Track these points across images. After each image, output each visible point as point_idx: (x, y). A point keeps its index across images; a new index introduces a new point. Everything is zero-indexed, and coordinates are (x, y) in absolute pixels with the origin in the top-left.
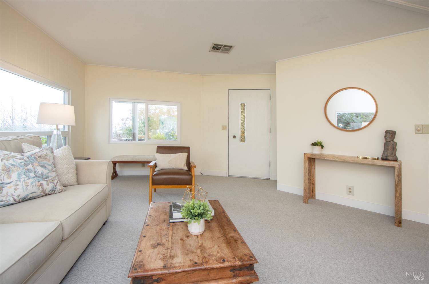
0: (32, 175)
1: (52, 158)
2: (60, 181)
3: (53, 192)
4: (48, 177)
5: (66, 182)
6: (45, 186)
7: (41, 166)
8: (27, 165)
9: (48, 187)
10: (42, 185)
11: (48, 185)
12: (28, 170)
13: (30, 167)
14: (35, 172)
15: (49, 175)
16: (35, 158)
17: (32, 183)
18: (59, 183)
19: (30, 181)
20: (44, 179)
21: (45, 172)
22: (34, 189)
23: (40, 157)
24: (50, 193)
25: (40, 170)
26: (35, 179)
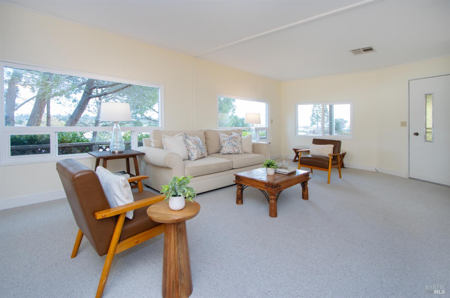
0: (231, 144)
1: (240, 139)
2: (242, 149)
3: (238, 153)
4: (236, 146)
5: (245, 151)
6: (235, 150)
7: (235, 141)
8: (229, 140)
9: (236, 151)
10: (234, 149)
11: (236, 149)
12: (230, 142)
13: (230, 141)
14: (232, 143)
15: (237, 145)
16: (233, 138)
17: (231, 147)
18: (241, 150)
19: (230, 146)
20: (235, 147)
21: (236, 144)
22: (231, 150)
23: (235, 138)
24: (237, 153)
25: (234, 143)
26: (232, 146)
